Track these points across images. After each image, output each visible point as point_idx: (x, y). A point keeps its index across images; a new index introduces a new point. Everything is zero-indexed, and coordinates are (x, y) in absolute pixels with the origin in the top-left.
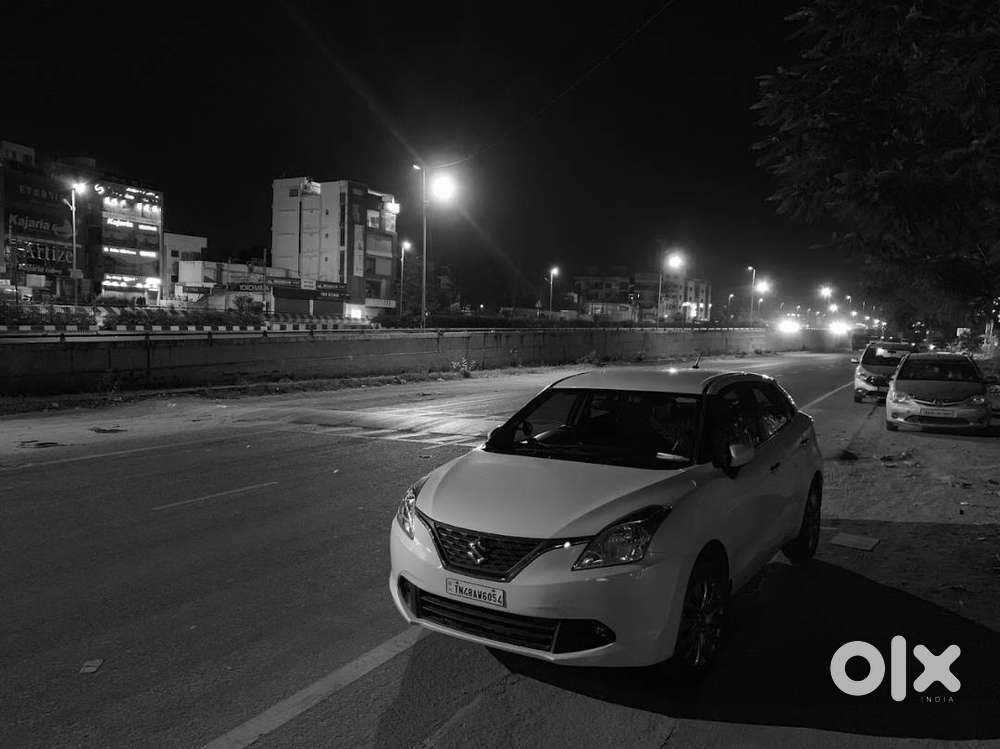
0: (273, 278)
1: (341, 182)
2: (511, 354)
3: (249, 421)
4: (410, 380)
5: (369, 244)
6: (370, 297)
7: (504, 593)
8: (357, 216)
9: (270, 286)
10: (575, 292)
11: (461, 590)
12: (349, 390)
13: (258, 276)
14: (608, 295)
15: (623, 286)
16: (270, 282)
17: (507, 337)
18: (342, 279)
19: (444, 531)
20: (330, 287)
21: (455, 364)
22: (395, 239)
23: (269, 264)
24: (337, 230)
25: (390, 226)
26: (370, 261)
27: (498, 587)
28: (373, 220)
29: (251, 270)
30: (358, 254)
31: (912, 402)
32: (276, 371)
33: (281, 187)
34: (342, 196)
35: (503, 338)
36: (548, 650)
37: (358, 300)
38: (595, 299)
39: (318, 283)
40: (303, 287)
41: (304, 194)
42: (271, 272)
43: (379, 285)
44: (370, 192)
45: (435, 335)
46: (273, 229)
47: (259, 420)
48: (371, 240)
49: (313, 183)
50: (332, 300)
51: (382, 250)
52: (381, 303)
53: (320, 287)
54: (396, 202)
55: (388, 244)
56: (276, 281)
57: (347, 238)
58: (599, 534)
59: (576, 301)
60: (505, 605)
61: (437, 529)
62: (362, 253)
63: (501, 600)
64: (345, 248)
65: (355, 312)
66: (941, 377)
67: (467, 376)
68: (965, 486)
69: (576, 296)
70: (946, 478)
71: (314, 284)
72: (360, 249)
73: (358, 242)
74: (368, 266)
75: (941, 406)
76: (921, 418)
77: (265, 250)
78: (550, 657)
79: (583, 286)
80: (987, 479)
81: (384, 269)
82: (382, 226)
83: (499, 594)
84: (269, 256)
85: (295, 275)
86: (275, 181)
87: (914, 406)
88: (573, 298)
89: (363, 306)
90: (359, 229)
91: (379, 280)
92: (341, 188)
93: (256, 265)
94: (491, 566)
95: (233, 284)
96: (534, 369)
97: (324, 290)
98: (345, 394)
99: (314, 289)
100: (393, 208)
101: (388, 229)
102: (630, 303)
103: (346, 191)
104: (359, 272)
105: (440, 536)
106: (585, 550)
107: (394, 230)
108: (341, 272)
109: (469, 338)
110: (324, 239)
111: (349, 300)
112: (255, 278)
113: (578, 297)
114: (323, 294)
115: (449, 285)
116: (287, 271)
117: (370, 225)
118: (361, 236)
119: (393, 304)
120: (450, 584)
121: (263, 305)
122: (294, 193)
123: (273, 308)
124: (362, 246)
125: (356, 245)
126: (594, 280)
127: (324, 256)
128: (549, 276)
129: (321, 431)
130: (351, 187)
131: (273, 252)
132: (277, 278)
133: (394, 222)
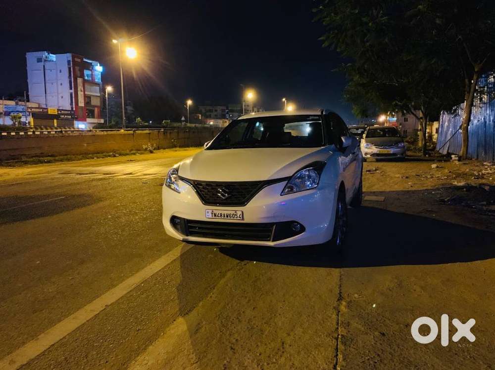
0: (31, 108)
1: (68, 54)
2: (172, 142)
3: (34, 174)
4: (120, 155)
5: (86, 89)
6: (89, 118)
7: (242, 212)
8: (78, 73)
9: (29, 112)
10: (199, 114)
11: (215, 215)
12: (88, 160)
13: (22, 107)
14: (216, 115)
15: (223, 111)
16: (30, 110)
17: (170, 133)
18: (72, 108)
19: (201, 185)
20: (66, 112)
21: (144, 147)
22: (101, 86)
23: (28, 101)
24: (67, 80)
25: (98, 79)
26: (88, 98)
27: (239, 209)
28: (87, 75)
29: (17, 104)
30: (80, 94)
31: (374, 147)
32: (42, 153)
33: (31, 58)
34: (69, 62)
35: (168, 134)
36: (269, 241)
37: (83, 119)
38: (210, 117)
39: (58, 110)
40: (49, 113)
41: (45, 61)
42: (29, 105)
43: (94, 111)
44: (85, 60)
45: (131, 132)
46: (28, 81)
47: (40, 173)
48: (87, 86)
49: (51, 55)
50: (67, 119)
51: (95, 92)
52: (95, 121)
53: (60, 112)
54: (100, 66)
55: (98, 88)
56: (33, 110)
57: (73, 85)
58: (293, 175)
59: (200, 118)
60: (243, 219)
61: (196, 185)
62: (82, 93)
63: (241, 216)
64: (73, 91)
65: (81, 126)
66: (384, 136)
67: (151, 152)
68: (407, 177)
69: (200, 115)
70: (397, 176)
71: (56, 111)
72: (81, 91)
73: (80, 88)
74: (87, 101)
75: (386, 148)
76: (377, 155)
77: (25, 92)
78: (271, 244)
79: (203, 111)
80: (414, 174)
81: (96, 102)
82: (93, 79)
83: (239, 213)
84: (28, 96)
85: (44, 106)
86: (27, 53)
87: (374, 150)
88: (199, 116)
89: (85, 122)
90: (80, 80)
91: (93, 109)
92: (67, 57)
93: (20, 101)
94: (233, 199)
95: (6, 111)
96: (186, 149)
97: (63, 114)
98: (87, 162)
99: (56, 113)
100: (99, 69)
101: (96, 80)
102: (227, 119)
103: (70, 59)
104: (81, 104)
105: (199, 188)
106: (287, 185)
107: (100, 81)
108: (71, 104)
109: (149, 134)
110: (60, 86)
111: (77, 119)
112: (20, 108)
113: (202, 116)
114: (62, 116)
115: (132, 111)
116: (39, 104)
117: (86, 78)
118: (82, 85)
119: (102, 121)
120: (208, 212)
121: (26, 123)
122: (39, 60)
123: (32, 124)
124: (83, 90)
125: (79, 89)
126: (208, 108)
127: (61, 95)
128: (186, 104)
129: (78, 176)
130: (73, 57)
131: (29, 93)
132: (33, 108)
133: (100, 76)
